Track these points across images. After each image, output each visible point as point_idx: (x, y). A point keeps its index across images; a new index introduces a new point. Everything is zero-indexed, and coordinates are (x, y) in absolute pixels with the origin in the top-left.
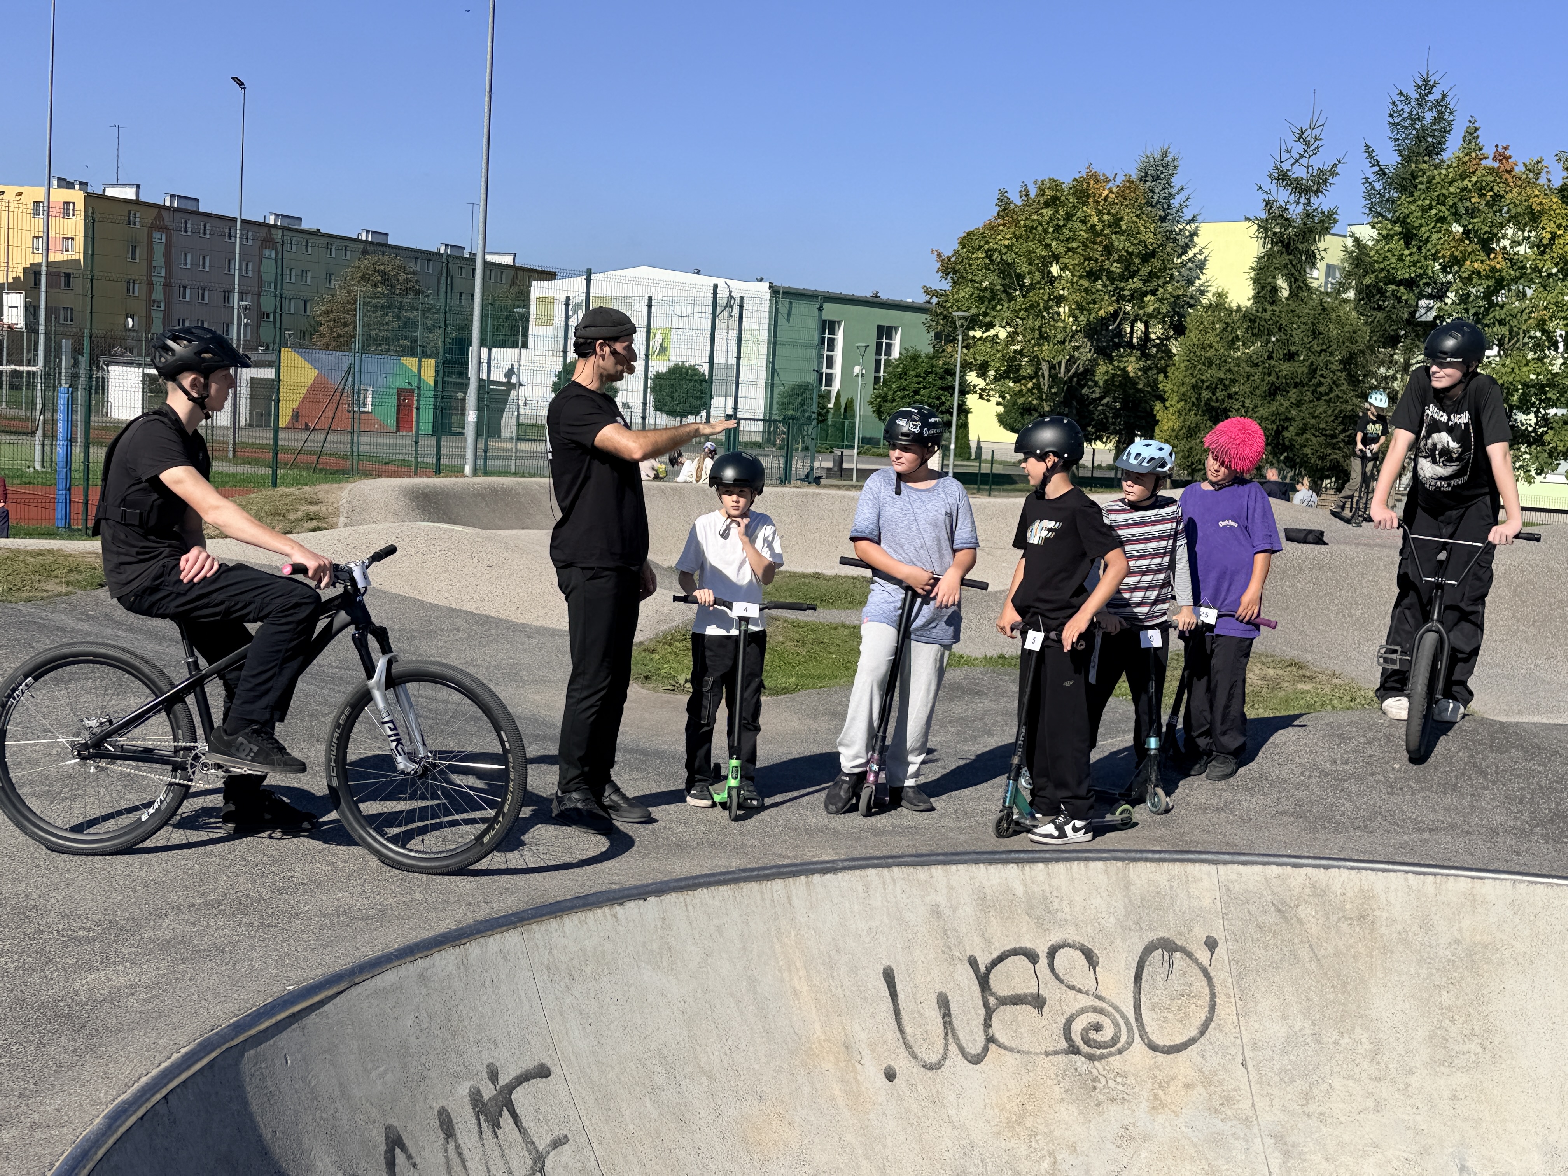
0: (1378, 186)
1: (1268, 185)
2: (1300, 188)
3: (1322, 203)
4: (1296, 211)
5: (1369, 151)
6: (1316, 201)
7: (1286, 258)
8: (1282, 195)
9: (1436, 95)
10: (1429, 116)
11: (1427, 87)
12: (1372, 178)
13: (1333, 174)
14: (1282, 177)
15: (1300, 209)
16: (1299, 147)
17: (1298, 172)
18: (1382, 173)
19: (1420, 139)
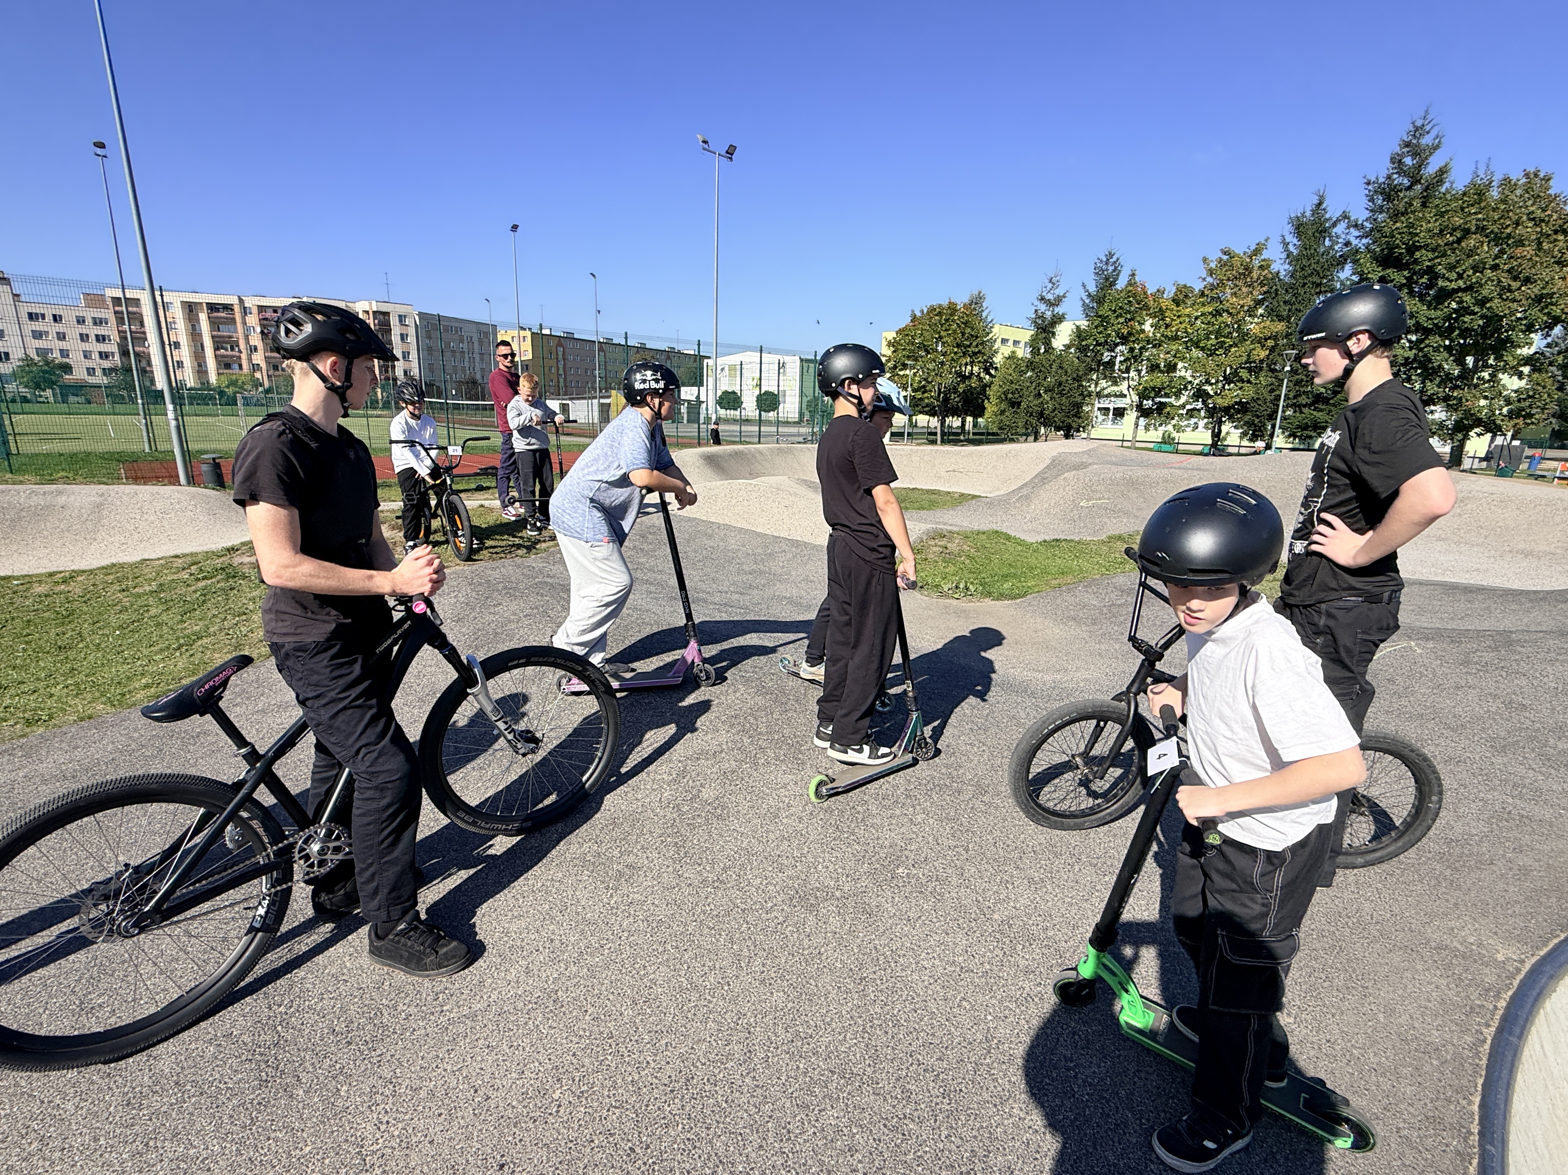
0: (1087, 301)
1: (1037, 303)
2: (1051, 304)
3: (1059, 310)
4: (1049, 314)
5: (1084, 286)
6: (1057, 310)
7: (1044, 335)
8: (1042, 307)
9: (1114, 259)
10: (1111, 268)
11: (1111, 255)
12: (1085, 298)
13: (1064, 297)
14: (1042, 299)
15: (1050, 313)
16: (1050, 285)
17: (1050, 297)
18: (1089, 295)
19: (1107, 279)
